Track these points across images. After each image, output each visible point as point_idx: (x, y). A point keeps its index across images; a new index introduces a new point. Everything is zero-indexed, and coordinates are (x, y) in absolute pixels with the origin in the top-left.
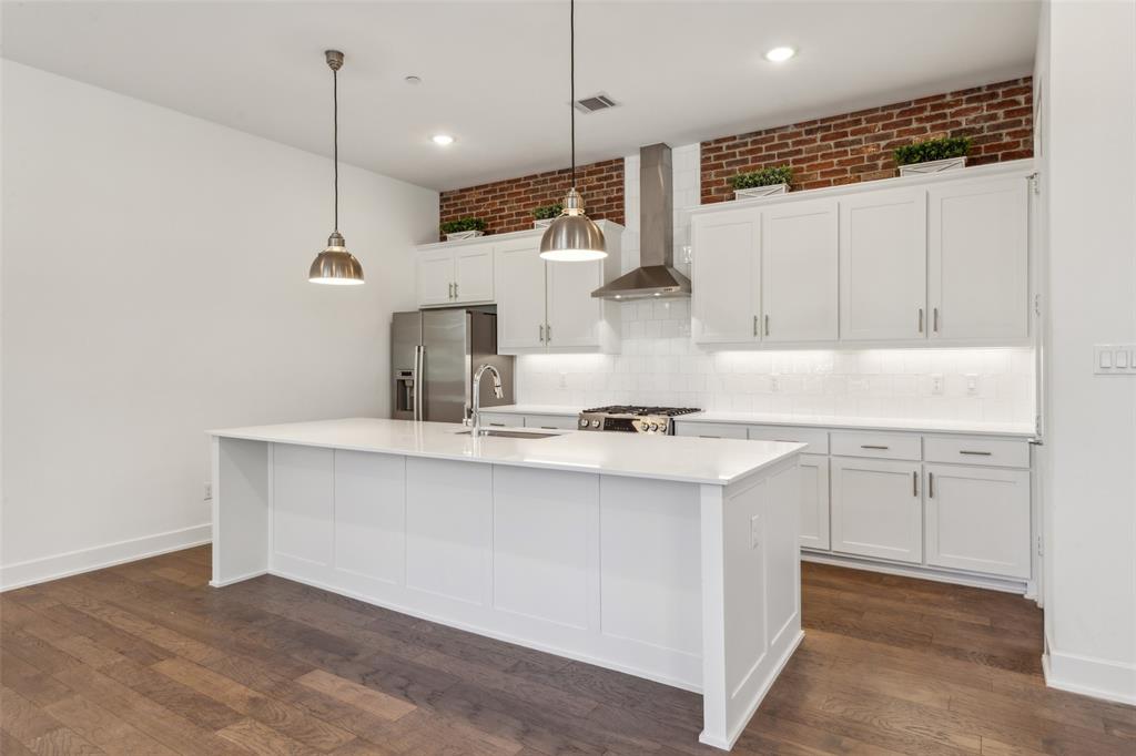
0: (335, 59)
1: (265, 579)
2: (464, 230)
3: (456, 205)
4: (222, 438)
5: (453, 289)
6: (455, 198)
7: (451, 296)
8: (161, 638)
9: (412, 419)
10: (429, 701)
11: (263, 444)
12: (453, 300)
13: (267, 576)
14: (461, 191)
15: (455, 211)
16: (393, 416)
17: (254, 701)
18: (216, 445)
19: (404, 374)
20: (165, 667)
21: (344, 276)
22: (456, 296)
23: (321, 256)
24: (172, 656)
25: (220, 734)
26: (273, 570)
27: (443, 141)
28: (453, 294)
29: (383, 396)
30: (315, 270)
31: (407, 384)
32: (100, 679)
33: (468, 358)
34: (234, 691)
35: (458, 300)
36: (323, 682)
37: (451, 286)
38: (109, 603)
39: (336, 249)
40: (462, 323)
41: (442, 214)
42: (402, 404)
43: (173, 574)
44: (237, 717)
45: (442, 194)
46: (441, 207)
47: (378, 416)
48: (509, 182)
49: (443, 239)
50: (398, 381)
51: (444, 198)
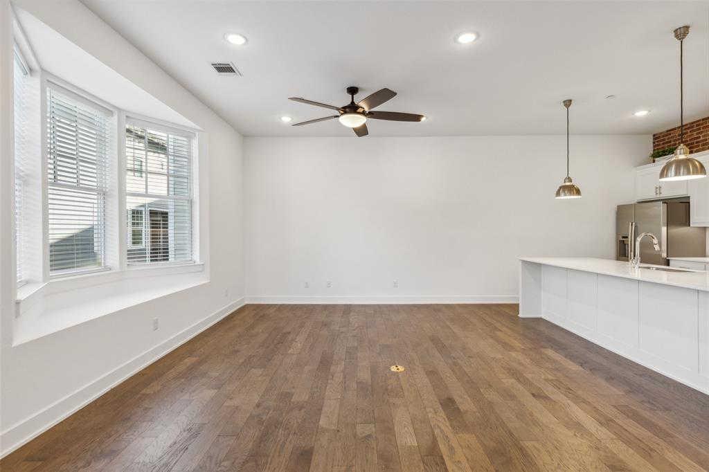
0: (568, 103)
1: (540, 319)
2: (666, 155)
3: (664, 140)
4: (524, 262)
5: (658, 190)
6: (663, 136)
7: (657, 194)
8: (499, 325)
9: (628, 261)
10: (591, 370)
11: (540, 265)
12: (658, 196)
13: (541, 318)
14: (668, 131)
15: (664, 144)
16: (618, 259)
17: (524, 349)
18: (520, 264)
19: (623, 237)
20: (498, 333)
21: (571, 195)
22: (660, 193)
23: (560, 187)
24: (501, 331)
25: (510, 353)
26: (543, 316)
27: (641, 114)
28: (658, 192)
29: (612, 248)
30: (558, 194)
31: (625, 242)
32: (480, 330)
33: (664, 229)
34: (517, 344)
35: (662, 196)
36: (550, 352)
37: (657, 188)
38: (485, 313)
39: (568, 184)
40: (661, 209)
41: (654, 147)
42: (622, 253)
43: (507, 310)
44: (517, 351)
45: (654, 135)
46: (654, 143)
47: (609, 258)
48: (703, 119)
49: (654, 161)
50: (620, 241)
51: (656, 137)
